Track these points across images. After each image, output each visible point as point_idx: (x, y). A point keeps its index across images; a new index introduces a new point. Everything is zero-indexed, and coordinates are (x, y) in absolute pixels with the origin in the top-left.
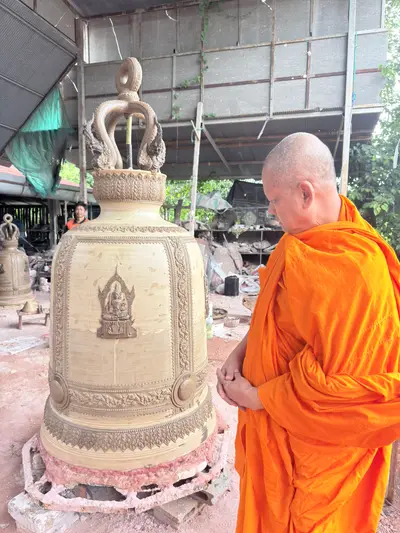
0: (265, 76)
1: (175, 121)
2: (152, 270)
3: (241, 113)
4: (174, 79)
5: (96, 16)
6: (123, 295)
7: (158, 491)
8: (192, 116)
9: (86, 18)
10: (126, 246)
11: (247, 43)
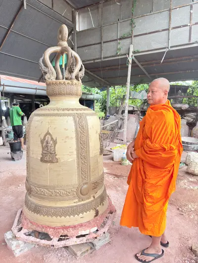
0: (166, 27)
1: (119, 56)
2: (66, 130)
3: (153, 48)
4: (119, 34)
5: (82, 8)
6: (51, 142)
7: (68, 239)
8: (127, 52)
9: (77, 9)
10: (53, 118)
11: (157, 11)
